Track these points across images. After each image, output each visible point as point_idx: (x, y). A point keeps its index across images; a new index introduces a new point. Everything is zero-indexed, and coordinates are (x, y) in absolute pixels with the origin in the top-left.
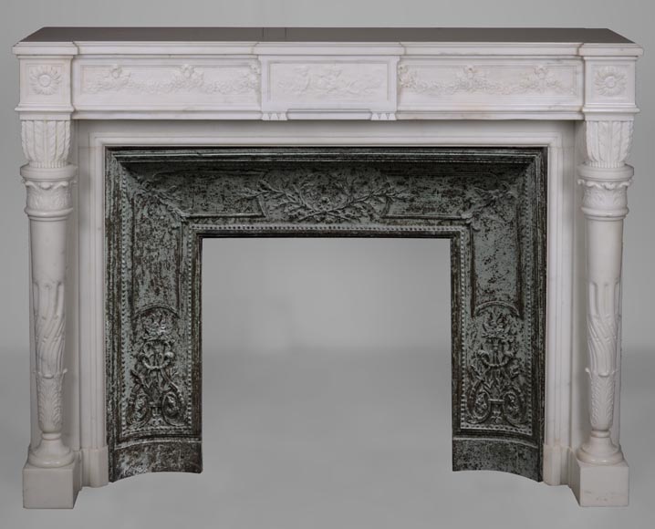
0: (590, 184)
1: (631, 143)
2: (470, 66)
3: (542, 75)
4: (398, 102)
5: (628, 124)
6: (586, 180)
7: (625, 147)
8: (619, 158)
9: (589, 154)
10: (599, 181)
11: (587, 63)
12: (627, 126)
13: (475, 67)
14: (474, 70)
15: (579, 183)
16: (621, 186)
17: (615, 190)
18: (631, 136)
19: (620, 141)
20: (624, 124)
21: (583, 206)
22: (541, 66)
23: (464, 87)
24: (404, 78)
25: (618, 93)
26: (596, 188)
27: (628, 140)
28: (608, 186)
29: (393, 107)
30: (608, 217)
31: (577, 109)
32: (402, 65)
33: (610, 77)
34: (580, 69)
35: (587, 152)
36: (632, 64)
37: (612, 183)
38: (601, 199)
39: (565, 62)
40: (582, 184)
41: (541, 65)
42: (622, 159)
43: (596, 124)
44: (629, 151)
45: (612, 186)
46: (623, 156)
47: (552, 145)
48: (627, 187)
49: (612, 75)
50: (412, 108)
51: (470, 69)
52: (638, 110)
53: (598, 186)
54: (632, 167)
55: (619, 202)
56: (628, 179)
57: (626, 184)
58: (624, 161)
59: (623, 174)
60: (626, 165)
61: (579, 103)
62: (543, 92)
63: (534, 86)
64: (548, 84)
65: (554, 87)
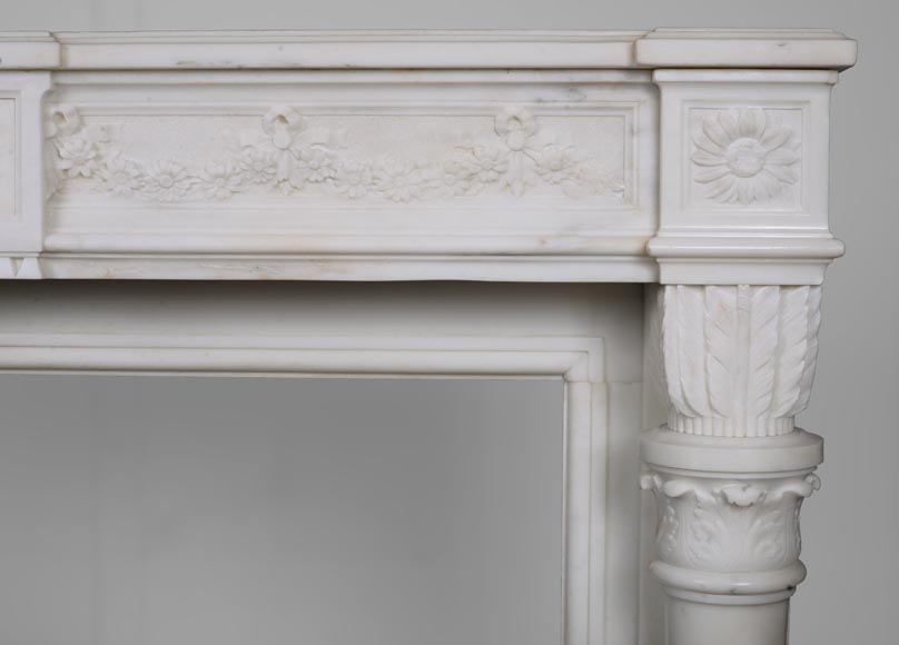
0: (677, 488)
1: (814, 360)
2: (280, 108)
3: (516, 138)
4: (49, 223)
5: (804, 292)
6: (666, 477)
7: (792, 370)
8: (771, 407)
9: (675, 393)
10: (705, 479)
11: (667, 94)
12: (799, 301)
13: (296, 110)
14: (292, 119)
15: (645, 485)
16: (779, 493)
17: (758, 507)
18: (815, 335)
19: (779, 350)
20: (791, 293)
21: (660, 557)
22: (512, 109)
23: (264, 175)
24: (69, 146)
25: (772, 194)
26: (696, 499)
27: (802, 348)
28: (736, 494)
29: (33, 239)
30: (733, 593)
31: (635, 246)
32: (64, 108)
33: (746, 141)
34: (644, 116)
35: (666, 386)
36: (819, 98)
37: (747, 483)
38: (711, 536)
39: (595, 95)
40: (653, 489)
41: (514, 103)
42: (783, 409)
43: (697, 294)
44: (807, 384)
45: (750, 495)
46: (788, 398)
47: (573, 375)
48: (799, 499)
49: (749, 132)
50: (91, 243)
51: (282, 118)
52: (837, 248)
53: (702, 493)
54: (818, 439)
55: (774, 547)
56: (806, 473)
57: (796, 488)
58: (790, 417)
59: (788, 456)
60: (797, 430)
61: (643, 226)
62: (522, 193)
63: (492, 175)
64: (538, 165)
65: (558, 176)
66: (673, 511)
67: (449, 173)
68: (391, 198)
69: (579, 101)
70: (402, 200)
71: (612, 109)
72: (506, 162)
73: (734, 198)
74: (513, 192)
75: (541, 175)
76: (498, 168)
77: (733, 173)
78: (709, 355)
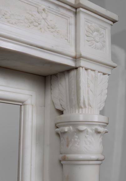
5: (107, 76)
7: (104, 97)
12: (106, 78)
27: (106, 91)
36: (109, 27)
62: (44, 32)
63: (37, 24)
64: (48, 25)
65: (53, 30)
66: (77, 137)
67: (26, 19)
68: (8, 22)
69: (58, 11)
70: (12, 23)
71: (65, 16)
72: (41, 21)
73: (94, 47)
74: (41, 32)
75: (48, 28)
76: (39, 22)
77: (94, 40)
78: (89, 89)
